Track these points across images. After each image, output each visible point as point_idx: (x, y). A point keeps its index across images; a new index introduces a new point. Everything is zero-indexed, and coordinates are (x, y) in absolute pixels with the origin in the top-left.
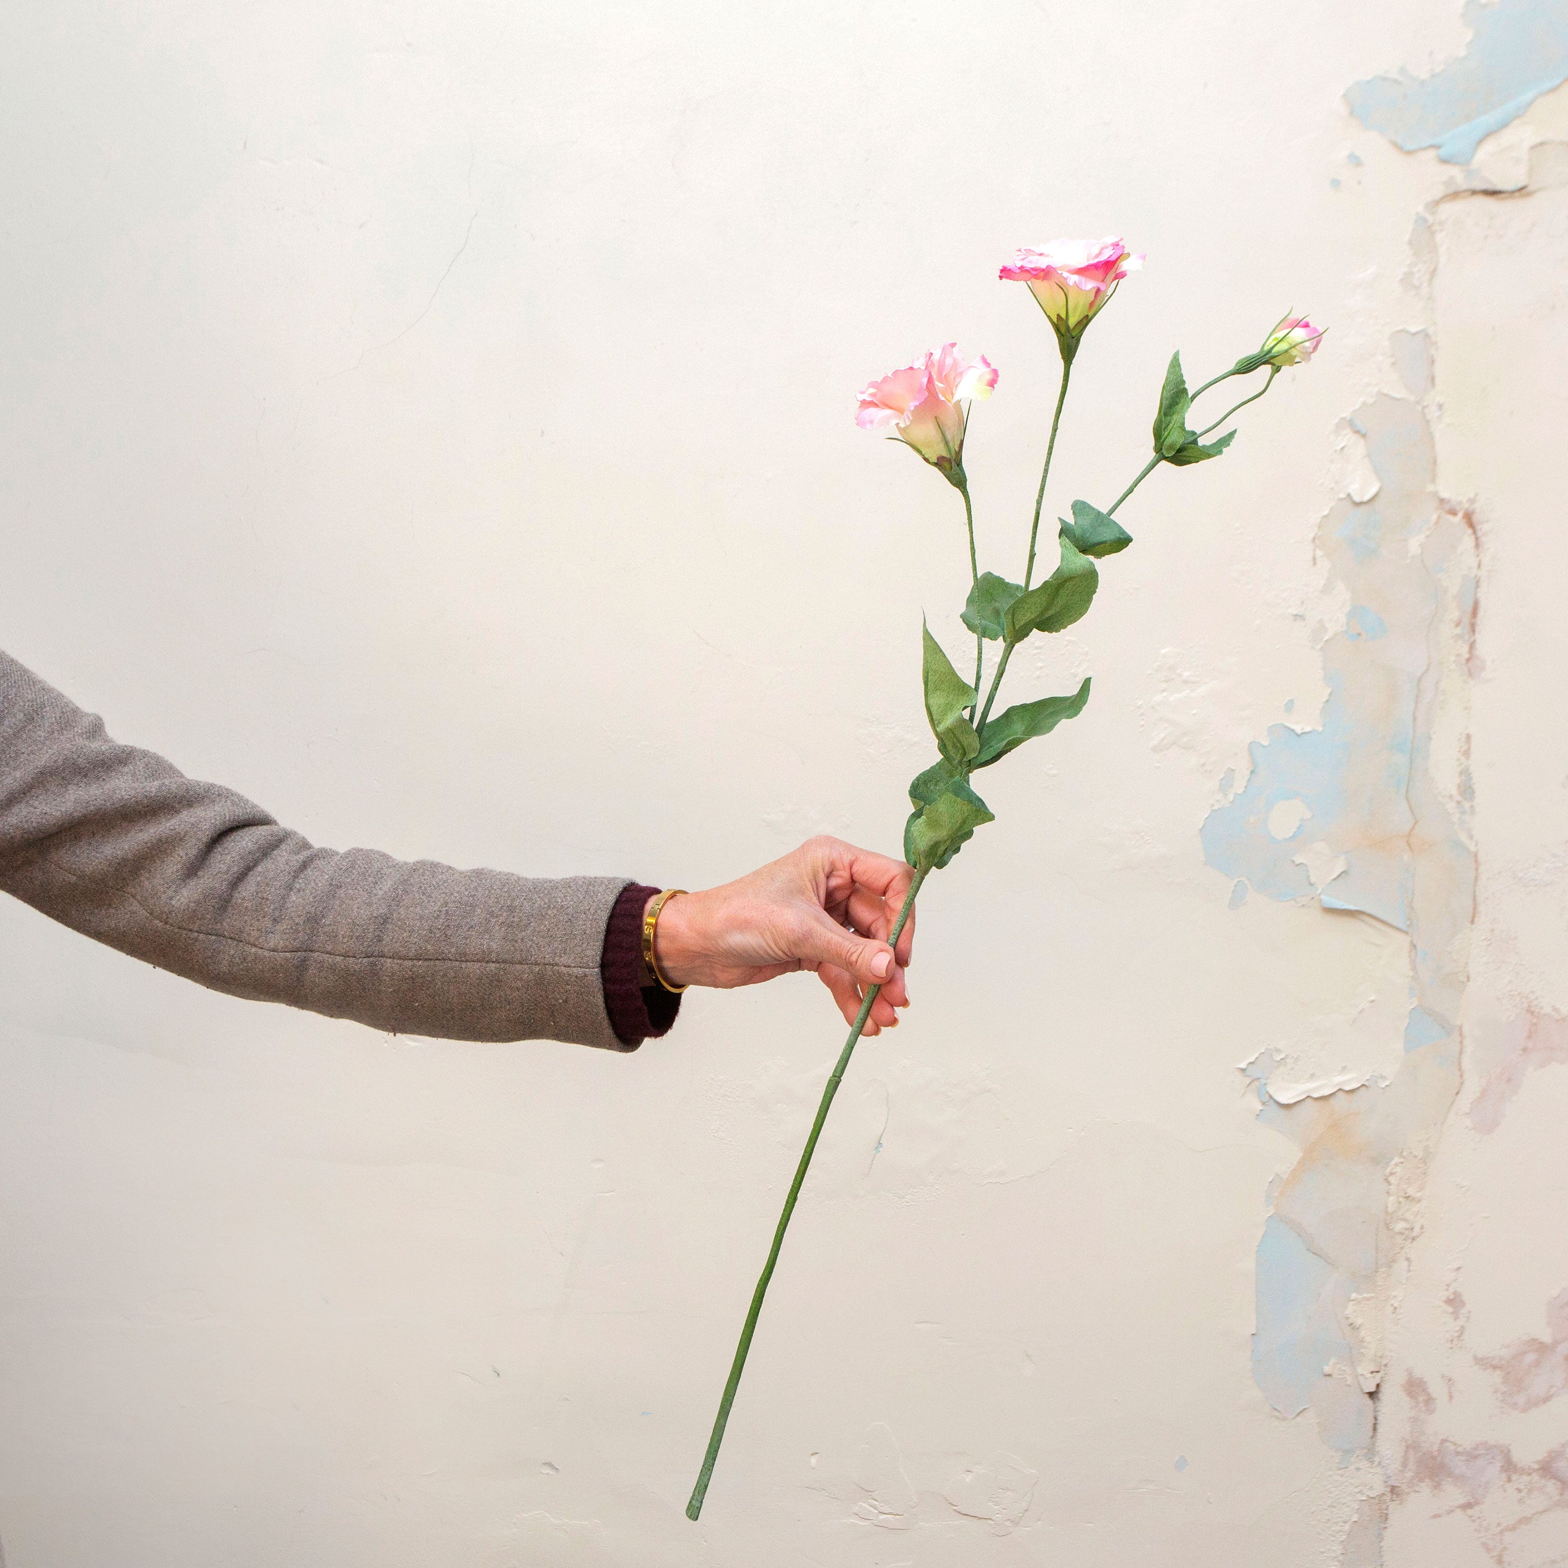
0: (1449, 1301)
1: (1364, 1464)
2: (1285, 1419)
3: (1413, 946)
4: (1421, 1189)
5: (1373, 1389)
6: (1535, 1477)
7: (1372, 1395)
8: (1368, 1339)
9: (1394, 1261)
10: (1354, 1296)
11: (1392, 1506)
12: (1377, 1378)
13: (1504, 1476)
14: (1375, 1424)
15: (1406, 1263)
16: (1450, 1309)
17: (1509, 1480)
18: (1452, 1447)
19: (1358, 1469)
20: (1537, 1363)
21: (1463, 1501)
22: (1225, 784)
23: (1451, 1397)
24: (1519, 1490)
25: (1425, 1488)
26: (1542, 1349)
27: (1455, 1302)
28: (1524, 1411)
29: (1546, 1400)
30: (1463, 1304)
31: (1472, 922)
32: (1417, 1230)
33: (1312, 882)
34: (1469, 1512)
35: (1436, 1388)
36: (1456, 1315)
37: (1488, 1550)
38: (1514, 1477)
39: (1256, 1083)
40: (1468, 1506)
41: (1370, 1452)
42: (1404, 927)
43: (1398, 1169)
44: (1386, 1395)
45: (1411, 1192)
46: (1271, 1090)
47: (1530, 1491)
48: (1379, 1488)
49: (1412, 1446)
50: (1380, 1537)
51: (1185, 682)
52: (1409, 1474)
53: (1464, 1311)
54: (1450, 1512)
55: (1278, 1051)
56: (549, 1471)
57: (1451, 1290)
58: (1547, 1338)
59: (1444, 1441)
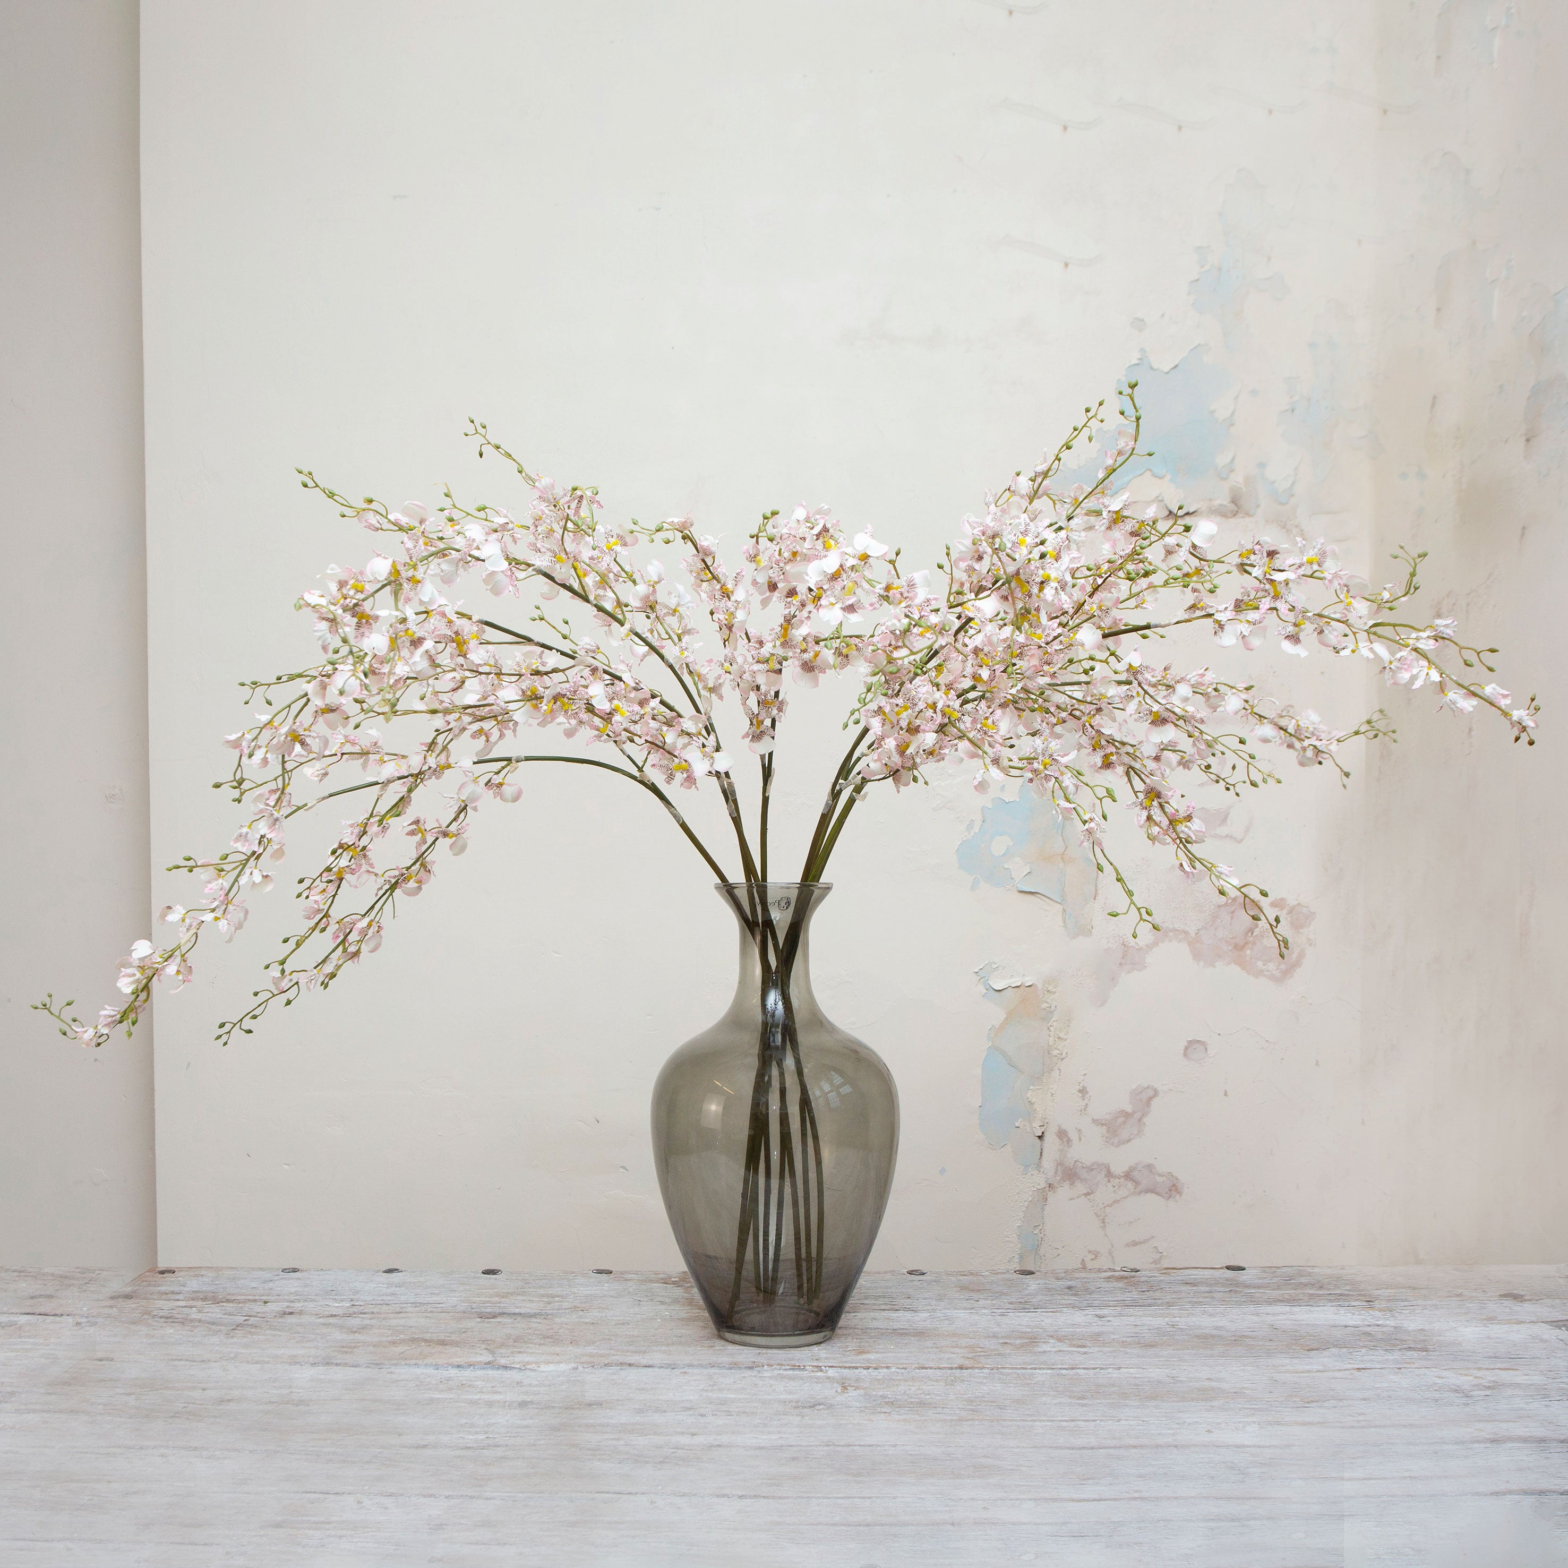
0: (1080, 1091)
1: (1036, 1172)
2: (995, 1149)
3: (1064, 910)
4: (1067, 1033)
5: (1040, 1134)
6: (1122, 1180)
7: (1040, 1137)
8: (1038, 1109)
9: (1052, 1070)
10: (1031, 1087)
11: (1050, 1193)
12: (1043, 1129)
13: (1106, 1179)
14: (1041, 1152)
15: (1058, 1071)
16: (1081, 1095)
17: (1109, 1181)
18: (1080, 1164)
19: (1032, 1175)
20: (1124, 1122)
21: (1085, 1192)
22: (970, 827)
23: (1080, 1139)
24: (1114, 1187)
25: (1066, 1185)
26: (1127, 1115)
27: (1083, 1091)
28: (1117, 1147)
29: (1129, 1141)
30: (1087, 1092)
31: (1095, 899)
32: (1064, 1055)
33: (1013, 876)
34: (1088, 1197)
35: (1073, 1135)
36: (1083, 1098)
37: (1098, 1216)
38: (1111, 1180)
39: (983, 980)
40: (1087, 1194)
41: (1039, 1166)
42: (1059, 901)
43: (1055, 1024)
44: (1047, 1137)
45: (1061, 1035)
46: (991, 983)
47: (1119, 1187)
48: (1043, 1184)
49: (1060, 1164)
50: (1043, 1209)
51: (950, 775)
52: (1058, 1178)
53: (1088, 1096)
54: (1078, 1197)
55: (995, 963)
56: (624, 1171)
57: (1081, 1085)
58: (1129, 1109)
59: (1076, 1161)
